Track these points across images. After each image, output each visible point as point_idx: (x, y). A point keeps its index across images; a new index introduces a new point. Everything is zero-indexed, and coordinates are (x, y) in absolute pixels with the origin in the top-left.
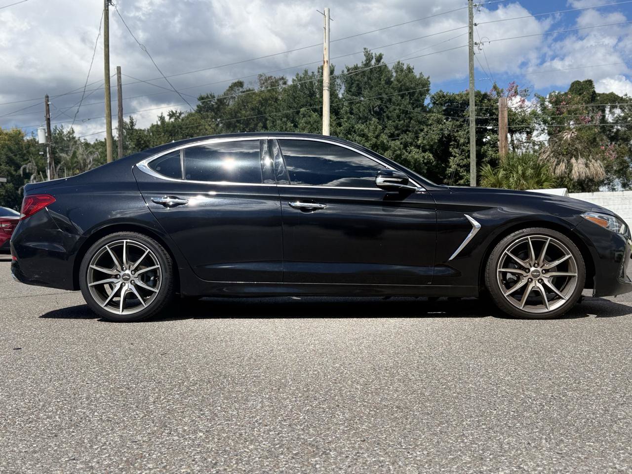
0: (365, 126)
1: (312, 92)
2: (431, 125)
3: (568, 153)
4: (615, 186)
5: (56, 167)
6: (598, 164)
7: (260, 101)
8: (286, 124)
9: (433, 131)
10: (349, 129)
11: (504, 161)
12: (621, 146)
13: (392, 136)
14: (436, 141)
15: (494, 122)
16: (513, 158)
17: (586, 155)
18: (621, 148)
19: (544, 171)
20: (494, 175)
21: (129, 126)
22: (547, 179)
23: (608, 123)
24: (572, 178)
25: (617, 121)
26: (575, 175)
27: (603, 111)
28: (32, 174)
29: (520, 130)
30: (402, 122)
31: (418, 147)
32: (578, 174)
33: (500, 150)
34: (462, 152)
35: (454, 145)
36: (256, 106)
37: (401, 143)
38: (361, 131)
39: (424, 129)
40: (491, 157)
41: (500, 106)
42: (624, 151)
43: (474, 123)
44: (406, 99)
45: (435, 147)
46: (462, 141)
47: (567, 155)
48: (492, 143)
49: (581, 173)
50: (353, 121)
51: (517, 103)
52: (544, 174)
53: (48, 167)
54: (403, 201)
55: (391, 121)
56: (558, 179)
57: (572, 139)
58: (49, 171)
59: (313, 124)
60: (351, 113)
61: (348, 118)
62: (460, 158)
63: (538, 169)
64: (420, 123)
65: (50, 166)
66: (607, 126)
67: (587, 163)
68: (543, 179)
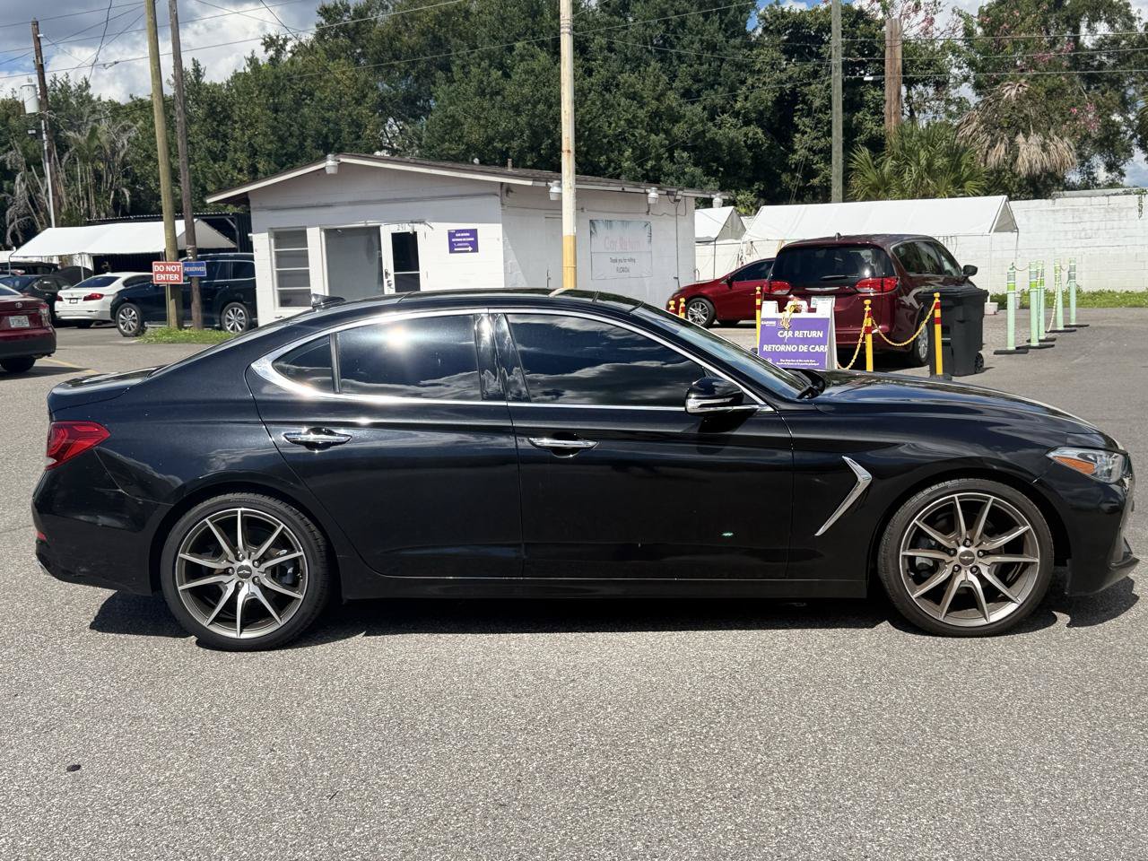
0: (636, 78)
1: (536, 8)
2: (759, 71)
3: (1012, 124)
4: (1094, 167)
5: (60, 159)
6: (1066, 145)
7: (436, 17)
8: (489, 75)
9: (764, 83)
10: (607, 82)
11: (893, 141)
12: (1107, 95)
13: (689, 95)
14: (770, 104)
15: (877, 65)
16: (910, 135)
17: (1044, 129)
18: (1106, 98)
19: (966, 159)
20: (876, 167)
21: (193, 77)
22: (971, 174)
23: (1084, 49)
24: (1017, 172)
25: (1101, 46)
26: (1022, 167)
27: (1076, 29)
28: (18, 171)
29: (923, 80)
30: (705, 67)
31: (736, 114)
32: (1028, 165)
33: (886, 120)
34: (817, 124)
35: (803, 109)
36: (429, 26)
37: (704, 109)
38: (629, 86)
39: (746, 79)
40: (870, 133)
41: (887, 37)
42: (1111, 105)
43: (841, 70)
44: (713, 22)
45: (768, 114)
46: (817, 103)
47: (1008, 128)
48: (872, 106)
49: (1034, 162)
50: (615, 64)
51: (918, 24)
52: (967, 165)
53: (47, 157)
54: (735, 433)
55: (685, 65)
56: (991, 173)
57: (1018, 97)
58: (47, 164)
59: (540, 74)
60: (611, 50)
61: (605, 60)
62: (814, 134)
63: (955, 154)
64: (739, 67)
65: (50, 156)
66: (1082, 56)
67: (1045, 143)
68: (965, 175)
